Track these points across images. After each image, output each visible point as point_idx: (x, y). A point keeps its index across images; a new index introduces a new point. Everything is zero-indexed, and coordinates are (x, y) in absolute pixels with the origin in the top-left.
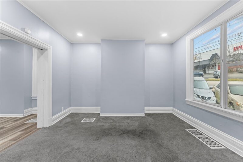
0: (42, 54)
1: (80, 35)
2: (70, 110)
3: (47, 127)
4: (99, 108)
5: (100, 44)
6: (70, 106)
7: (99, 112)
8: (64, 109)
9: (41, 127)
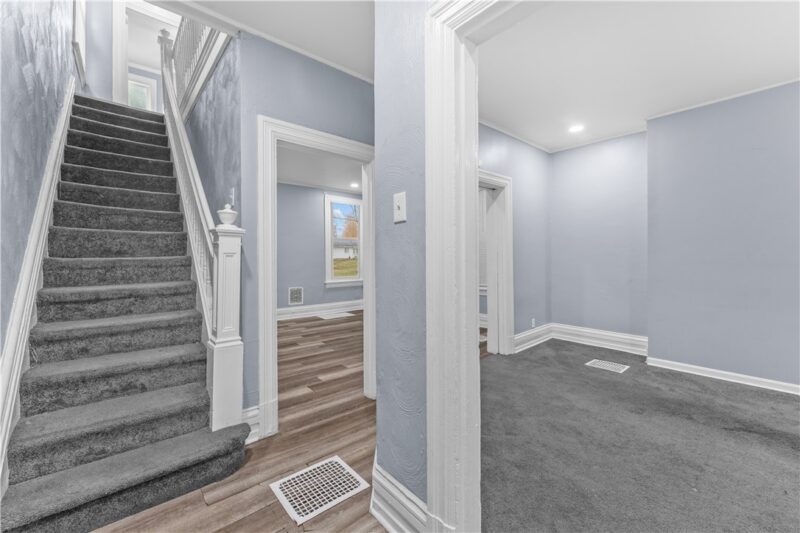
0: (494, 198)
1: (576, 129)
2: (550, 331)
3: (507, 354)
4: (645, 339)
5: (644, 132)
6: (549, 320)
7: (643, 352)
8: (537, 325)
9: (495, 352)
